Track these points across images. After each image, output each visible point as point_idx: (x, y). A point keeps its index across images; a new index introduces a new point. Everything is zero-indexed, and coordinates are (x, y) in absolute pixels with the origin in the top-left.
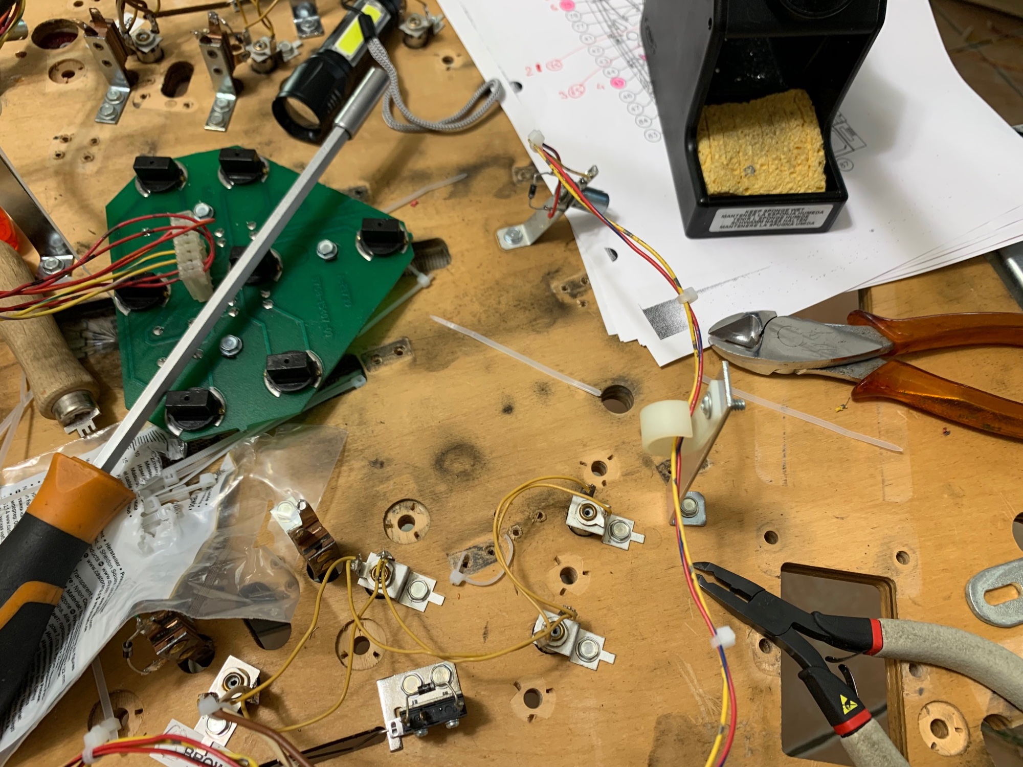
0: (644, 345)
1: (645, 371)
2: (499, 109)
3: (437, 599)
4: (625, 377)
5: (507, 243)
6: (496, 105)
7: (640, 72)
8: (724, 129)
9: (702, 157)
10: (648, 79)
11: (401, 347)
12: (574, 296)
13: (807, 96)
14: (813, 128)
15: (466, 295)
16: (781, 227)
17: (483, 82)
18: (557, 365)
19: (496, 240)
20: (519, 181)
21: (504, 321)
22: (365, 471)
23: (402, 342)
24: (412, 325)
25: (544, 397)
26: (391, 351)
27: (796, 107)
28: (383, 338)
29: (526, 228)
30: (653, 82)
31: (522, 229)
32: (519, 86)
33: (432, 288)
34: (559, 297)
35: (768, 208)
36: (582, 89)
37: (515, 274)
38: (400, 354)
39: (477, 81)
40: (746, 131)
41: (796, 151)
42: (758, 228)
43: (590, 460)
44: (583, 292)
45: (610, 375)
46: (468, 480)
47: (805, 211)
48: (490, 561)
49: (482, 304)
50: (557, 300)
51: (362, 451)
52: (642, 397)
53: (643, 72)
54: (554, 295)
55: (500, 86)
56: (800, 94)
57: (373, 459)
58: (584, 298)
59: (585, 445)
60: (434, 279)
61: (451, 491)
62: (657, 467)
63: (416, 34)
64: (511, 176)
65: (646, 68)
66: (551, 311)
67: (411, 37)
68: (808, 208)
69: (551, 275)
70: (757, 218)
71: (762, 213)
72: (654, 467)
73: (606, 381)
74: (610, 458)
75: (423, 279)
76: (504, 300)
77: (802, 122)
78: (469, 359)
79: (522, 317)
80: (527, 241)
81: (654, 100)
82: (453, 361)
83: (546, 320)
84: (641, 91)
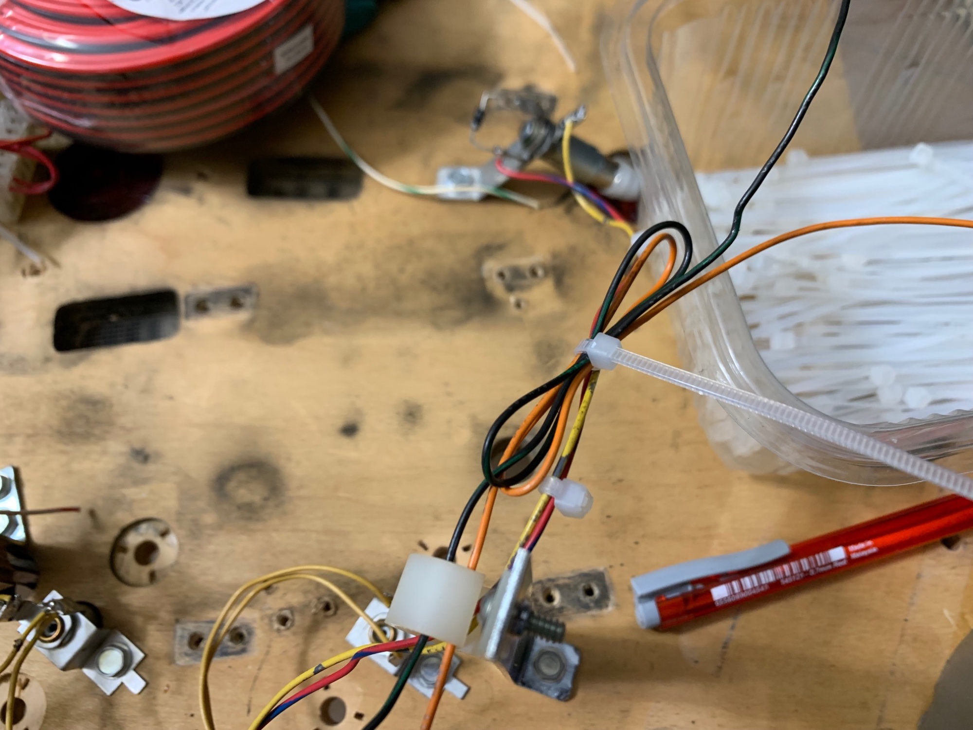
3: (134, 682)
5: (447, 190)
11: (242, 298)
12: (510, 289)
15: (360, 247)
18: (446, 384)
21: (398, 298)
22: (122, 460)
23: (247, 291)
25: (409, 426)
26: (225, 302)
29: (482, 174)
31: (476, 174)
34: (489, 285)
37: (440, 236)
38: (237, 306)
43: (435, 542)
44: (525, 286)
46: (249, 519)
48: (230, 650)
49: (377, 267)
50: (484, 289)
51: (129, 430)
54: (482, 281)
57: (138, 446)
58: (523, 296)
59: (436, 518)
61: (219, 527)
66: (469, 302)
69: (489, 249)
74: (466, 549)
76: (410, 268)
78: (328, 340)
79: (426, 299)
82: (304, 335)
83: (456, 314)
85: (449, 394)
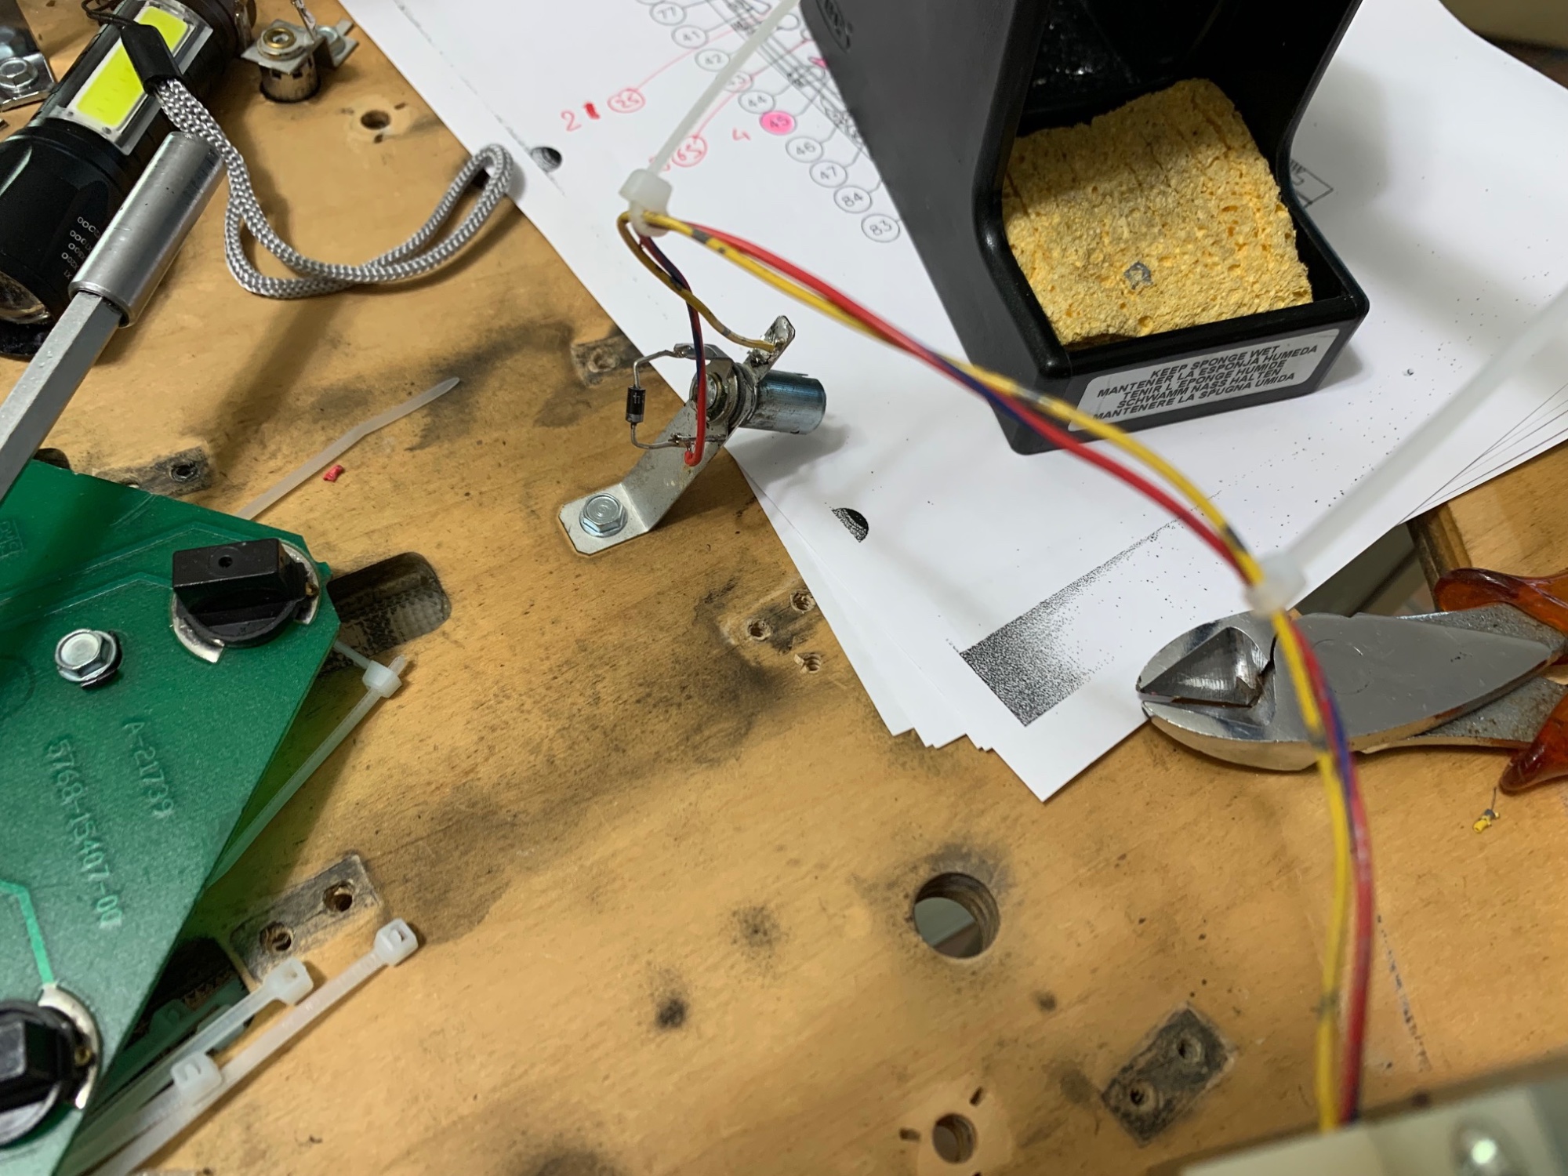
0: (986, 748)
1: (1005, 819)
2: (515, 215)
4: (959, 847)
5: (589, 539)
6: (505, 205)
7: (819, 91)
8: (1054, 190)
9: (1021, 260)
10: (841, 106)
11: (344, 885)
12: (784, 646)
13: (1217, 92)
14: (1251, 160)
15: (503, 694)
16: (1224, 396)
17: (468, 156)
18: (781, 848)
19: (561, 535)
20: (592, 377)
21: (617, 749)
23: (345, 867)
24: (365, 813)
25: (764, 952)
26: (314, 907)
27: (1200, 118)
28: (288, 867)
29: (631, 491)
30: (854, 112)
31: (620, 494)
32: (554, 156)
33: (407, 694)
34: (747, 655)
35: (1200, 359)
36: (699, 145)
37: (623, 615)
38: (344, 903)
39: (455, 157)
40: (1105, 186)
41: (1228, 217)
42: (1176, 405)
43: (923, 1117)
44: (802, 630)
45: (920, 849)
47: (1278, 351)
49: (550, 714)
50: (744, 664)
52: (1016, 893)
53: (825, 91)
54: (732, 652)
55: (507, 159)
56: (1202, 90)
58: (809, 646)
59: (902, 1078)
60: (411, 667)
62: (1104, 1097)
63: (287, 67)
64: (571, 369)
65: (831, 83)
66: (736, 697)
67: (277, 74)
68: (1285, 344)
69: (715, 600)
70: (1175, 385)
71: (1186, 372)
72: (1095, 1098)
73: (915, 868)
74: (975, 1099)
75: (380, 677)
76: (605, 689)
77: (1224, 150)
78: (539, 881)
79: (663, 728)
80: (638, 523)
81: (865, 150)
82: (495, 895)
83: (728, 725)
84: (833, 132)
85: (795, 862)
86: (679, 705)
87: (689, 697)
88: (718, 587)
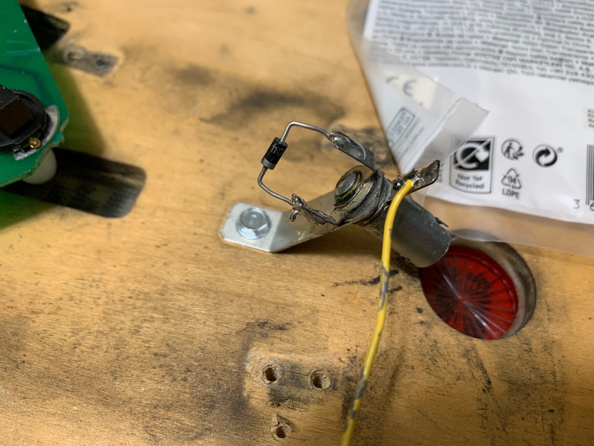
15: (98, 283)
29: (281, 223)
31: (276, 219)
34: (247, 385)
37: (205, 292)
50: (240, 389)
69: (265, 329)
76: (147, 329)
79: (151, 386)
86: (174, 380)
87: (185, 380)
88: (276, 321)
